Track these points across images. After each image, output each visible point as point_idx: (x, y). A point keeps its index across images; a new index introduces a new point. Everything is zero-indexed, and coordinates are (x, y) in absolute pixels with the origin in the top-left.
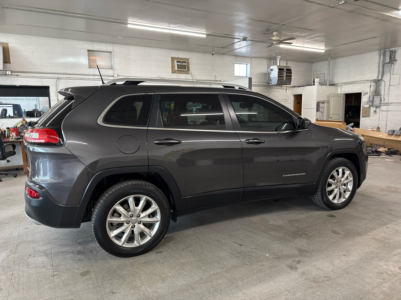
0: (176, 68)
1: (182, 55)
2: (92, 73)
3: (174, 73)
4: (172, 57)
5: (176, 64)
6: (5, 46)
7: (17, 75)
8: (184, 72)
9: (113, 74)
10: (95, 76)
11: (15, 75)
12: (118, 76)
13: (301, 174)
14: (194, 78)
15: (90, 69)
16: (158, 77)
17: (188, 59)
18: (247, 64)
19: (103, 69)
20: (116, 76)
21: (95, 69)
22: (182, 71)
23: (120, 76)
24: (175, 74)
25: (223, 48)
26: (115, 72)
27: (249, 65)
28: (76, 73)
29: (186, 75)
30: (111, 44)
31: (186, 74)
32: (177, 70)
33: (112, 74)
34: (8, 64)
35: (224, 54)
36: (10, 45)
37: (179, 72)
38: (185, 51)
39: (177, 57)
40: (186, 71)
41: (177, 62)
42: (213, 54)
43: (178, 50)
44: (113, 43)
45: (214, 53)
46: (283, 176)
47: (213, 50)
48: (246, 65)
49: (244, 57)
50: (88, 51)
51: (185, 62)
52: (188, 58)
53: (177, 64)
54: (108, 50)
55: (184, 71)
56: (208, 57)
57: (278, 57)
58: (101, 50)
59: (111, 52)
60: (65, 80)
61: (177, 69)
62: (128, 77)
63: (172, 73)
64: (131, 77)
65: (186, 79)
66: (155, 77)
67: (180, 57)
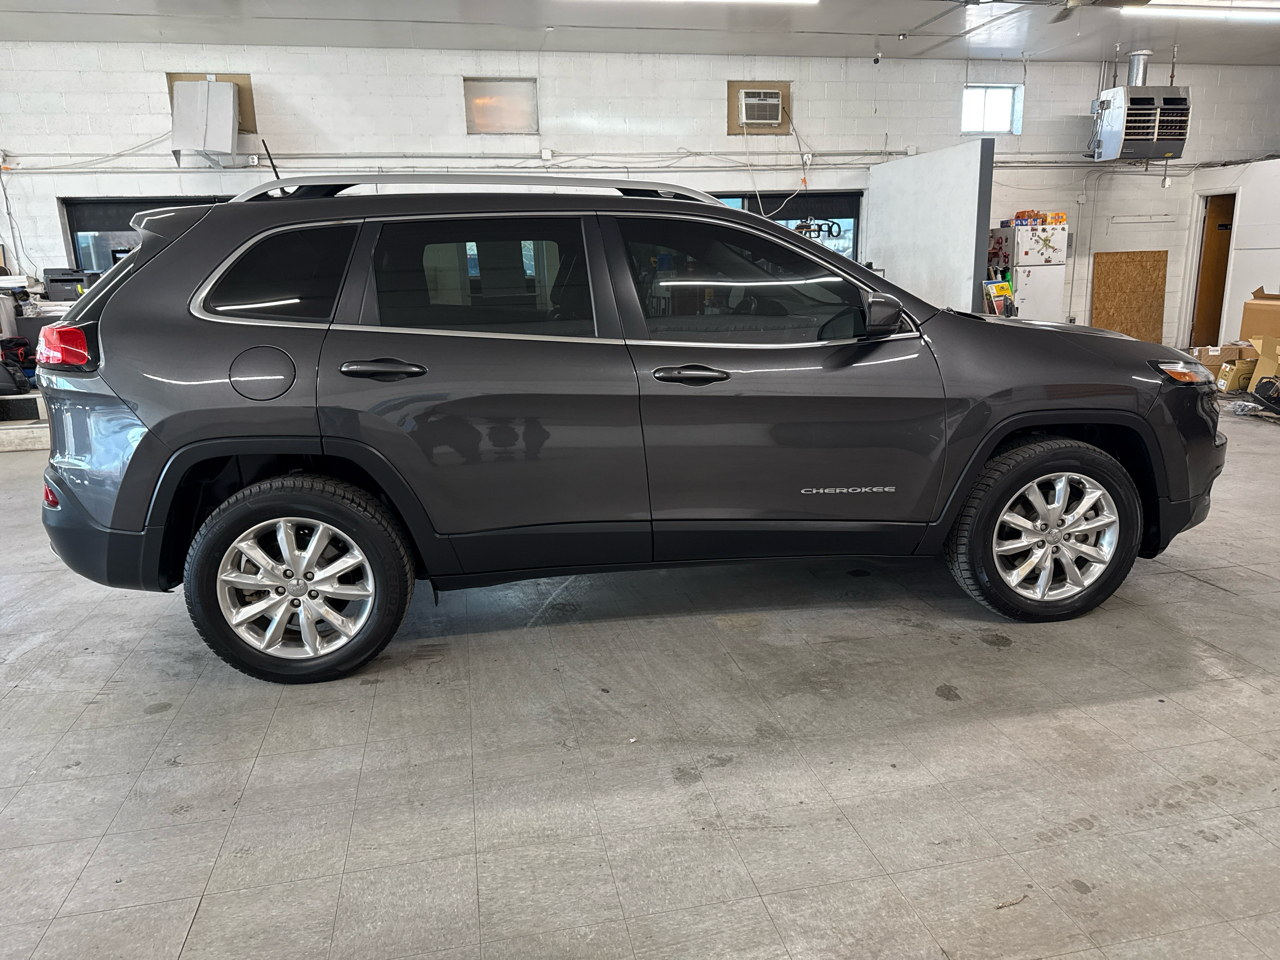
0: (743, 119)
1: (764, 71)
2: (477, 151)
3: (736, 135)
4: (729, 82)
5: (743, 101)
6: (241, 82)
8: (772, 131)
9: (538, 151)
10: (487, 160)
12: (554, 154)
13: (875, 489)
14: (804, 149)
15: (472, 136)
16: (681, 151)
17: (787, 85)
18: (1014, 89)
19: (509, 136)
20: (546, 154)
21: (485, 136)
22: (764, 124)
23: (561, 155)
24: (741, 137)
25: (904, 35)
26: (544, 144)
27: (1021, 91)
28: (432, 151)
29: (779, 137)
30: (532, 53)
31: (776, 135)
32: (747, 124)
33: (536, 151)
34: (252, 136)
35: (919, 56)
36: (254, 80)
37: (753, 130)
38: (775, 58)
39: (749, 79)
40: (779, 124)
41: (748, 95)
42: (876, 61)
43: (752, 53)
44: (540, 49)
45: (880, 55)
46: (803, 491)
47: (877, 47)
48: (1011, 91)
49: (999, 60)
50: (465, 80)
51: (775, 95)
52: (788, 80)
53: (746, 104)
54: (523, 75)
55: (771, 125)
56: (862, 69)
57: (1139, 52)
58: (504, 75)
59: (534, 80)
62: (585, 156)
63: (728, 134)
64: (594, 157)
65: (778, 154)
66: (670, 154)
67: (757, 79)
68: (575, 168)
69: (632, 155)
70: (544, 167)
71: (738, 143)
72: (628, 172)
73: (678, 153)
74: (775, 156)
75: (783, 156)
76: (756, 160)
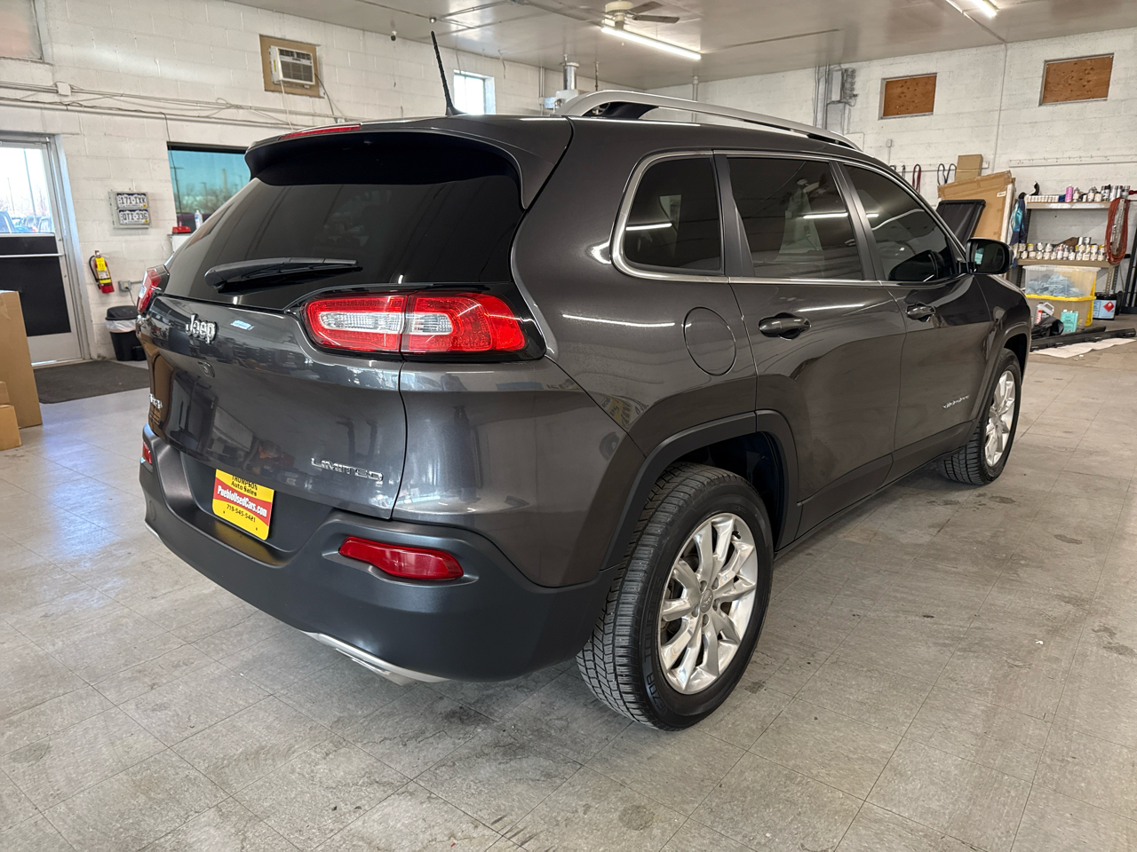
0: (279, 75)
1: (294, 31)
3: (273, 91)
4: (261, 36)
5: (277, 59)
8: (304, 91)
9: (51, 83)
12: (73, 89)
14: (337, 114)
16: (220, 101)
17: (313, 47)
18: (484, 80)
19: (9, 61)
20: (64, 89)
22: (297, 84)
23: (81, 91)
24: (277, 94)
25: (435, 19)
26: (58, 77)
27: (491, 83)
29: (314, 99)
31: (311, 96)
32: (284, 82)
33: (49, 84)
37: (291, 89)
38: (303, 20)
39: (279, 36)
40: (311, 86)
41: (282, 53)
42: (393, 38)
43: (281, 10)
45: (395, 33)
47: (393, 25)
48: (482, 81)
49: (480, 55)
51: (307, 57)
52: (316, 43)
53: (282, 62)
55: (303, 86)
56: (378, 44)
57: (571, 64)
61: (281, 77)
62: (112, 96)
63: (265, 90)
64: (122, 98)
65: (313, 115)
66: (209, 103)
67: (287, 38)
68: (100, 108)
69: (166, 100)
70: (61, 103)
71: (277, 100)
72: (166, 119)
73: (217, 104)
74: (311, 117)
75: (318, 118)
76: (294, 119)
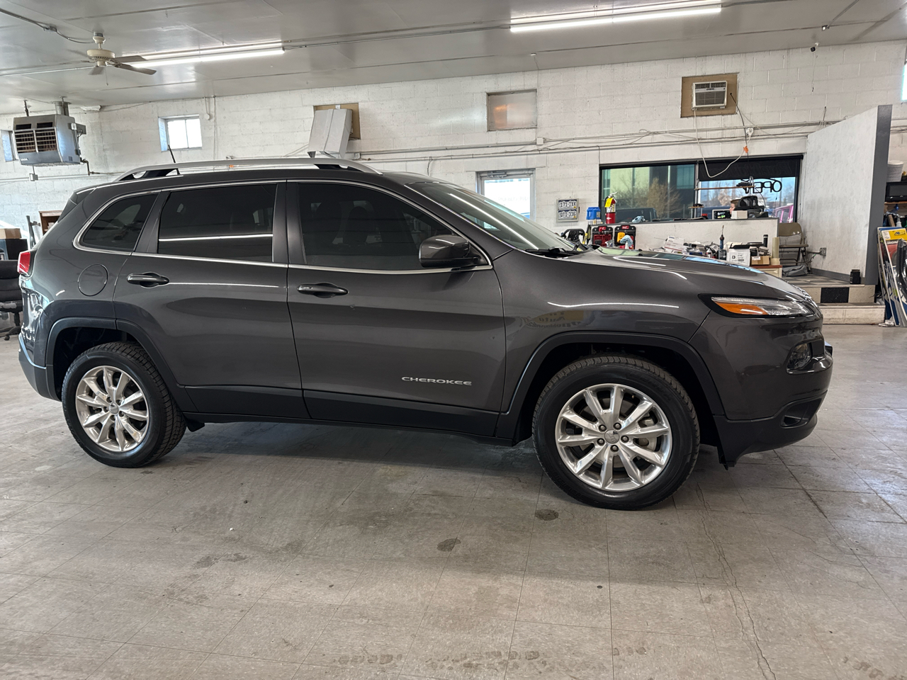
1: (714, 67)
2: (494, 142)
3: (687, 117)
4: (684, 78)
5: (694, 92)
6: (354, 108)
7: (369, 159)
8: (720, 112)
10: (499, 148)
11: (366, 160)
12: (545, 141)
13: (456, 382)
14: (747, 124)
15: (490, 132)
16: (642, 131)
17: (734, 75)
19: (515, 131)
20: (540, 141)
21: (499, 132)
22: (713, 107)
23: (551, 141)
24: (692, 118)
26: (539, 134)
28: (464, 144)
29: (725, 116)
30: (534, 72)
31: (723, 115)
32: (698, 109)
33: (533, 139)
34: (358, 141)
35: (857, 41)
36: (360, 106)
37: (701, 112)
38: (724, 56)
39: (700, 74)
40: (725, 107)
41: (698, 87)
42: (813, 49)
43: (703, 55)
44: (539, 69)
45: (817, 44)
46: (403, 379)
47: (814, 38)
50: (489, 95)
51: (722, 85)
52: (735, 72)
53: (696, 94)
54: (527, 88)
55: (719, 107)
56: (802, 58)
58: (513, 89)
59: (535, 90)
60: (444, 161)
61: (694, 105)
62: (567, 140)
63: (681, 117)
64: (574, 141)
65: (723, 129)
66: (633, 134)
67: (707, 74)
68: (560, 149)
69: (603, 137)
70: (538, 150)
71: (689, 123)
72: (599, 149)
73: (640, 133)
74: (721, 131)
75: (728, 131)
76: (703, 135)
